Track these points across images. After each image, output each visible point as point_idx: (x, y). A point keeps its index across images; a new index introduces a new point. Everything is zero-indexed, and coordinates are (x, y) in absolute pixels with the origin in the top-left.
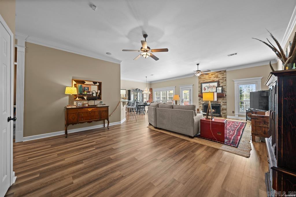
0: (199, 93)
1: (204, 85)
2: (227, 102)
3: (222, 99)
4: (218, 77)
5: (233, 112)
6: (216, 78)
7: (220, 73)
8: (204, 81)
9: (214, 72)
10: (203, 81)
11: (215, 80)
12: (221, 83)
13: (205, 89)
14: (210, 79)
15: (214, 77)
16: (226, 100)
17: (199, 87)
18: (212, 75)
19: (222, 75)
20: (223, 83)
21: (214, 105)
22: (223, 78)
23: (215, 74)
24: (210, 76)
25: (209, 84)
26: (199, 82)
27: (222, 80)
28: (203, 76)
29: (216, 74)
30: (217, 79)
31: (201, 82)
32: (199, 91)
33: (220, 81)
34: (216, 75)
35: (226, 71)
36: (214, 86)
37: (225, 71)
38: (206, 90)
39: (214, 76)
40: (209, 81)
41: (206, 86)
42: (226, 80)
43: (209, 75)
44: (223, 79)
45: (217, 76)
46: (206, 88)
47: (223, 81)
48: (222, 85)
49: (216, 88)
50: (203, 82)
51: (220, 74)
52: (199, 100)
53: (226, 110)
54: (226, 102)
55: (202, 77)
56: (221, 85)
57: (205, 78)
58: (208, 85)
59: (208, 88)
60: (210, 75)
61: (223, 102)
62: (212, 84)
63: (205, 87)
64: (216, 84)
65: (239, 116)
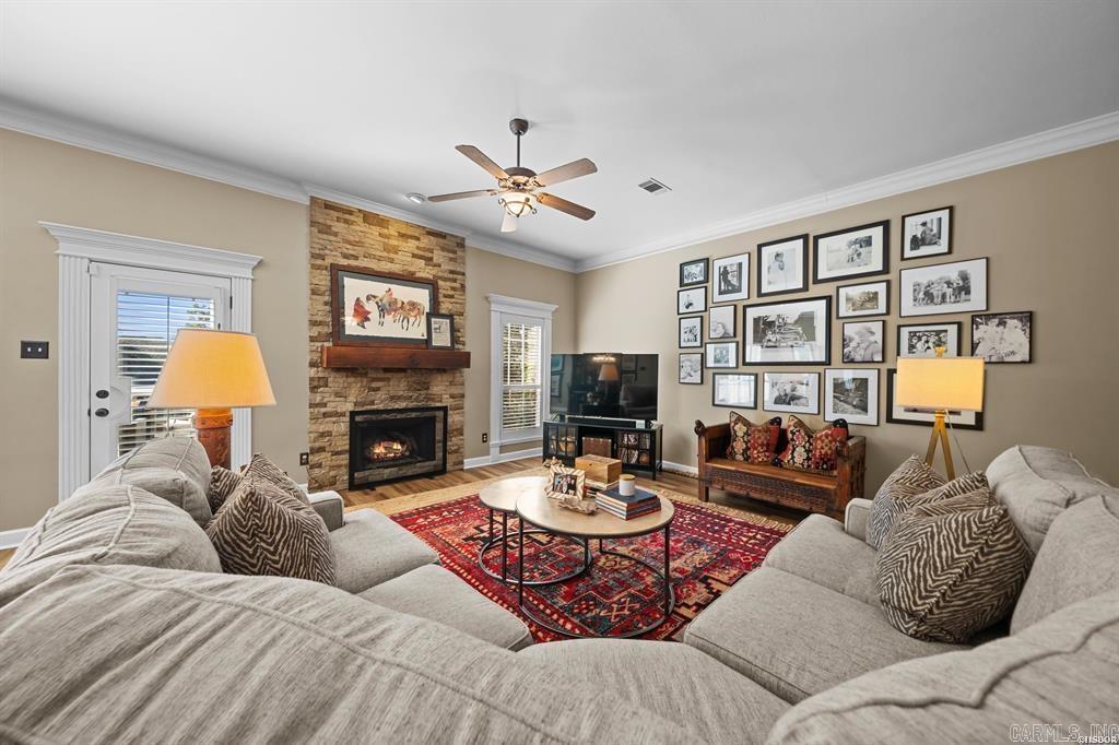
0: (312, 339)
1: (354, 288)
2: (466, 395)
3: (446, 378)
4: (431, 259)
5: (485, 438)
6: (423, 262)
7: (441, 240)
8: (356, 258)
9: (412, 226)
10: (346, 256)
11: (418, 275)
12: (445, 296)
13: (362, 315)
14: (392, 261)
15: (414, 256)
16: (463, 384)
17: (314, 292)
18: (402, 235)
19: (451, 259)
20: (452, 297)
21: (413, 415)
22: (452, 272)
23: (418, 239)
24: (393, 242)
25: (386, 286)
26: (314, 256)
27: (448, 284)
28: (346, 221)
29: (426, 241)
30: (426, 273)
31: (328, 261)
32: (313, 323)
33: (440, 283)
34: (422, 245)
35: (467, 243)
36: (413, 305)
37: (461, 244)
38: (368, 319)
39: (416, 252)
40: (385, 267)
41: (368, 298)
42: (463, 286)
43: (386, 231)
44: (455, 281)
45: (430, 255)
46: (371, 307)
47: (453, 289)
48: (450, 307)
49: (429, 316)
50: (345, 262)
51: (443, 249)
52: (313, 389)
53: (460, 432)
54: (463, 396)
55: (338, 227)
56: (445, 307)
57: (358, 244)
58: (379, 288)
59: (382, 310)
60: (392, 231)
61: (452, 396)
62: (403, 293)
63: (363, 299)
64: (422, 296)
65: (503, 448)
